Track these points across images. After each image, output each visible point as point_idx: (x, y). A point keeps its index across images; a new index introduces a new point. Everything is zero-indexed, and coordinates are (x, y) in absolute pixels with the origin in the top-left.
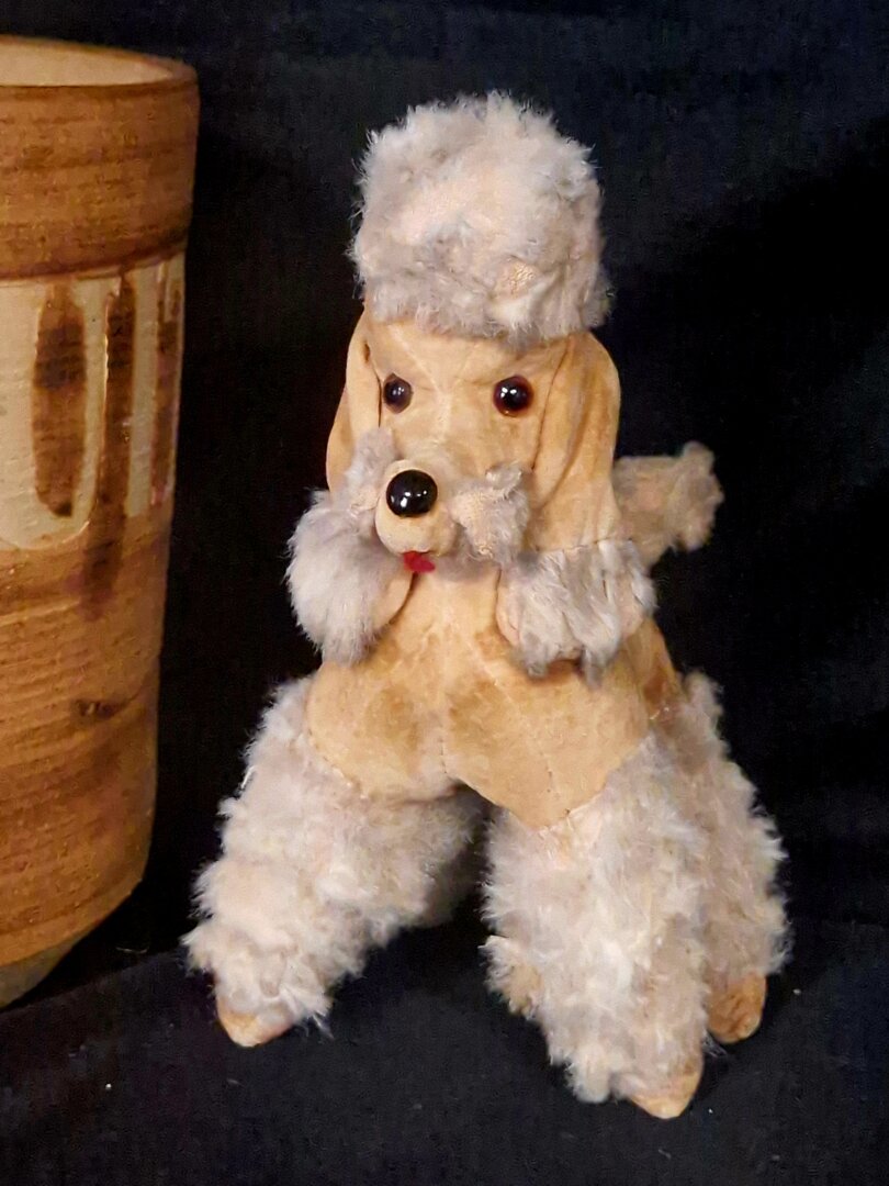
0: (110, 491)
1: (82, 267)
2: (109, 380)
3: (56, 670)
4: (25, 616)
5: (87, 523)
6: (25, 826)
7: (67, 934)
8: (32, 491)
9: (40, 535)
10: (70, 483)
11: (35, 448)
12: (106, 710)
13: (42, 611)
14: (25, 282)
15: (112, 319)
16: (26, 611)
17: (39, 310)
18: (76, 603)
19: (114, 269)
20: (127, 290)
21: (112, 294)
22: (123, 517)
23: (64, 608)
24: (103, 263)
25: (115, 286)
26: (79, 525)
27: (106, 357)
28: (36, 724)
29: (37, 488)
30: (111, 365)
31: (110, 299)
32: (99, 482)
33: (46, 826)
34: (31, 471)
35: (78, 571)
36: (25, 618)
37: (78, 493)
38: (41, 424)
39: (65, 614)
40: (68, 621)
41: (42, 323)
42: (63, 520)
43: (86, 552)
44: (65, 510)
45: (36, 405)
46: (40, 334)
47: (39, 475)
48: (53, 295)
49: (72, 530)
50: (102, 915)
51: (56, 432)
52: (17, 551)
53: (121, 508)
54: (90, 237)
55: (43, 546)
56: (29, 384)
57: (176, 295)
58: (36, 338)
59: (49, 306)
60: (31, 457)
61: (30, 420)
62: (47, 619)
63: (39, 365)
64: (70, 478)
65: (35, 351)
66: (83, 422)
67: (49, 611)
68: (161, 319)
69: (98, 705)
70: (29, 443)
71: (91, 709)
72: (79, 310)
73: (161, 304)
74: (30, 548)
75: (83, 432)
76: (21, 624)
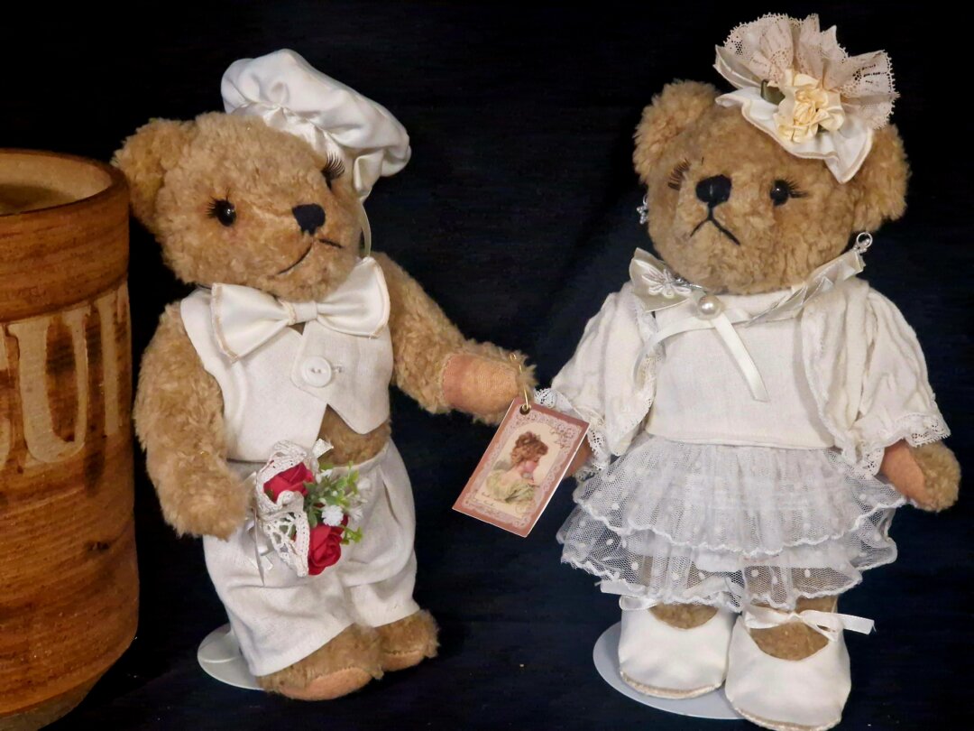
0: (95, 424)
1: (69, 304)
2: (89, 364)
3: (74, 527)
4: (53, 500)
5: (83, 444)
6: (64, 615)
7: (92, 674)
8: (51, 430)
9: (58, 453)
10: (72, 423)
11: (50, 407)
12: (103, 546)
13: (61, 497)
14: (37, 317)
15: (87, 330)
16: (54, 497)
17: (45, 332)
18: (82, 488)
19: (86, 302)
20: (95, 311)
21: (87, 315)
22: (105, 437)
23: (74, 491)
24: (80, 300)
25: (88, 311)
26: (79, 445)
27: (86, 351)
28: (64, 558)
29: (54, 428)
30: (90, 355)
31: (85, 318)
32: (88, 421)
33: (76, 615)
34: (49, 419)
35: (80, 471)
36: (53, 501)
37: (77, 427)
38: (51, 394)
39: (75, 496)
40: (77, 500)
41: (48, 339)
42: (70, 445)
43: (86, 460)
44: (70, 438)
45: (48, 384)
46: (48, 345)
47: (55, 420)
48: (53, 322)
49: (76, 448)
50: (113, 661)
51: (62, 397)
52: (45, 464)
53: (103, 431)
54: (72, 288)
55: (60, 460)
56: (44, 373)
57: (125, 306)
58: (45, 347)
59: (51, 329)
60: (48, 411)
61: (46, 393)
62: (66, 500)
63: (48, 362)
64: (72, 420)
65: (45, 355)
66: (76, 388)
67: (66, 495)
68: (116, 323)
69: (99, 544)
70: (47, 405)
71: (95, 547)
72: (67, 327)
73: (115, 315)
74: (53, 461)
75: (77, 393)
76: (51, 504)
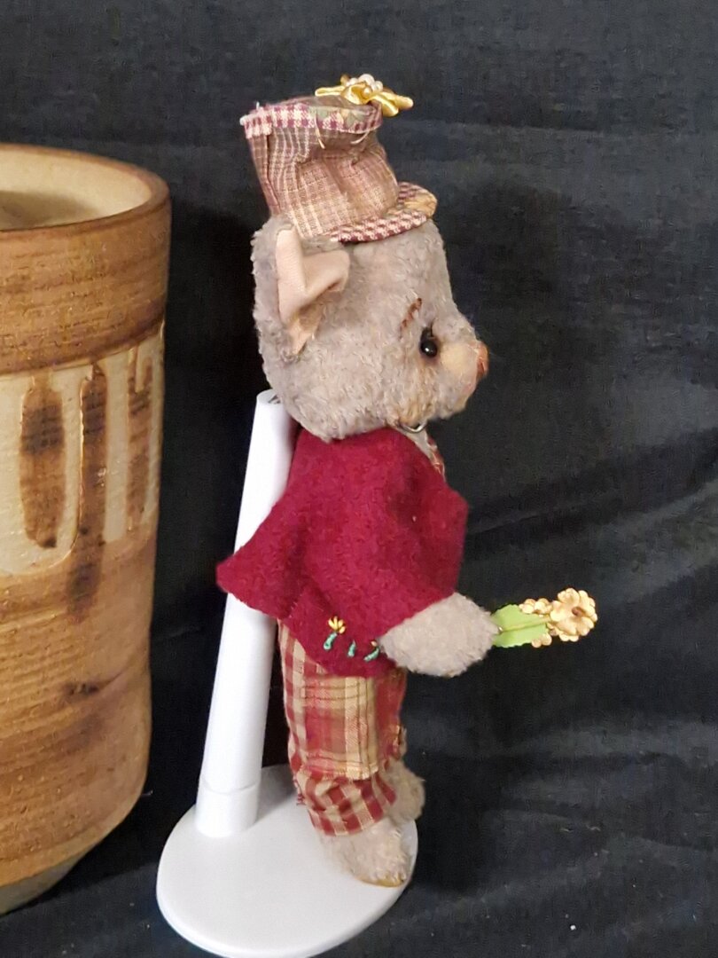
0: (89, 527)
1: (59, 362)
2: (85, 443)
3: (47, 663)
4: (19, 625)
5: (70, 552)
8: (21, 531)
9: (30, 562)
11: (23, 499)
12: (92, 689)
13: (32, 620)
14: (10, 377)
15: (84, 398)
16: (20, 620)
18: (62, 611)
19: (86, 360)
20: (99, 374)
21: (86, 378)
22: (101, 543)
23: (53, 616)
24: (77, 357)
25: (88, 372)
26: (63, 552)
27: (82, 427)
28: (31, 703)
29: (26, 529)
30: (86, 432)
31: (85, 382)
32: (78, 520)
33: (43, 779)
34: (21, 517)
35: (62, 588)
37: (60, 530)
38: (24, 482)
39: (53, 620)
40: (55, 626)
41: (25, 407)
42: (49, 552)
43: (71, 573)
44: (50, 543)
45: (21, 467)
46: (23, 415)
48: (34, 383)
49: (58, 556)
51: (40, 486)
52: (11, 576)
53: (100, 536)
54: (65, 339)
55: (32, 572)
56: (17, 452)
57: (149, 370)
58: (21, 418)
59: (31, 393)
60: (20, 506)
61: (18, 479)
62: (38, 626)
63: (24, 438)
64: (54, 519)
65: (20, 428)
66: (62, 476)
67: (39, 619)
68: (132, 390)
69: (84, 686)
70: (19, 496)
71: (79, 690)
73: (132, 380)
74: (22, 573)
75: (64, 484)
